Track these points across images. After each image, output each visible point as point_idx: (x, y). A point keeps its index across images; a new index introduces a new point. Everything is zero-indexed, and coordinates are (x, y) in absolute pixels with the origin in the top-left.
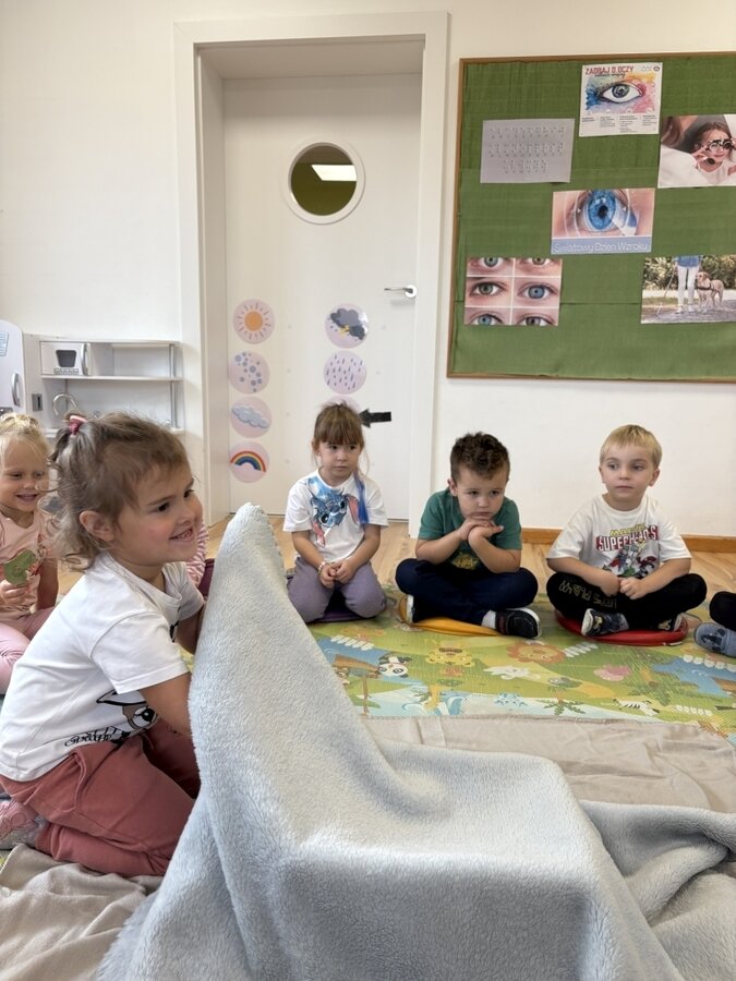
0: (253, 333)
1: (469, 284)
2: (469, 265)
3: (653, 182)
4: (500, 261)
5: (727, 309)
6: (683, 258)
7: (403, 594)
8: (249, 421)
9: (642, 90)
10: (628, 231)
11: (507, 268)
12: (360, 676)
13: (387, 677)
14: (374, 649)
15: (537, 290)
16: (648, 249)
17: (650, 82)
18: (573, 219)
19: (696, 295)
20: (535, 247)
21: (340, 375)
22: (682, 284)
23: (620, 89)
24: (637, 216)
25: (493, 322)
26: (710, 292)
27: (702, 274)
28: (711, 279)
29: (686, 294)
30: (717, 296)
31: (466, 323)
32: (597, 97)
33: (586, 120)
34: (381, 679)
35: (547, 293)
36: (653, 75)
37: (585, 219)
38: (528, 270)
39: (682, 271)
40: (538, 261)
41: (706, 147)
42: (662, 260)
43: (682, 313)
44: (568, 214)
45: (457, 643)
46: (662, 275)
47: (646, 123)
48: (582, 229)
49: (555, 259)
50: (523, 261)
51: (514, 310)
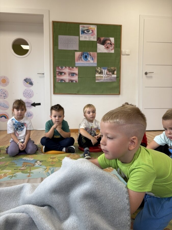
0: (4, 84)
1: (57, 73)
2: (57, 68)
3: (96, 51)
4: (64, 67)
5: (113, 79)
6: (104, 68)
7: (42, 146)
8: (3, 106)
9: (93, 31)
10: (92, 61)
11: (66, 69)
12: (29, 166)
13: (36, 166)
14: (34, 160)
15: (73, 74)
16: (96, 65)
17: (94, 29)
18: (80, 58)
19: (107, 76)
20: (71, 64)
21: (27, 94)
22: (104, 73)
23: (88, 31)
24: (93, 58)
25: (63, 81)
26: (109, 75)
27: (107, 71)
28: (109, 72)
29: (105, 75)
30: (111, 76)
31: (57, 81)
32: (83, 32)
33: (81, 37)
34: (35, 166)
35: (75, 75)
36: (95, 28)
37: (82, 58)
38: (70, 70)
39: (103, 70)
40: (73, 68)
41: (106, 44)
42: (99, 68)
43: (104, 80)
44: (79, 57)
45: (55, 156)
46: (99, 71)
47: (94, 38)
48: (82, 61)
49: (76, 67)
50: (69, 67)
51: (68, 79)
